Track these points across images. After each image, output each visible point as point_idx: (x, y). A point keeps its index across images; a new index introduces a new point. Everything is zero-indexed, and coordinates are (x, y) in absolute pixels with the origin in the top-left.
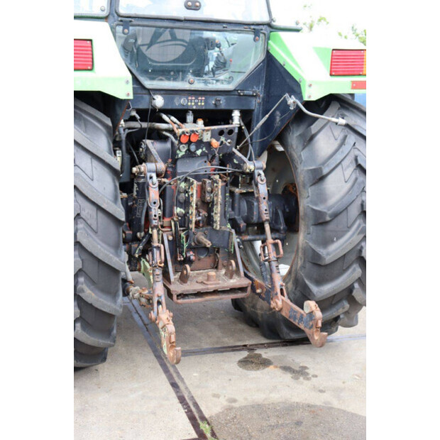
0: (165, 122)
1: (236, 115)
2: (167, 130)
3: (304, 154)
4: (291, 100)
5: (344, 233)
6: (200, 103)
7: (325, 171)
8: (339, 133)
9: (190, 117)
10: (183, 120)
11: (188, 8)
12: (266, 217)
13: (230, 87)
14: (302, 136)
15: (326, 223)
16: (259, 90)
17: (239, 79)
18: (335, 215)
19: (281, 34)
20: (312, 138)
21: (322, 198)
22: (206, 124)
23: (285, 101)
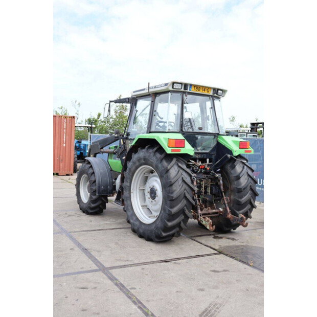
0: (191, 162)
1: (208, 160)
2: (192, 165)
3: (232, 172)
4: (229, 156)
5: (246, 194)
6: (200, 156)
7: (241, 176)
8: (242, 165)
9: (198, 161)
10: (196, 162)
11: (199, 129)
12: (223, 191)
13: (207, 151)
14: (231, 166)
15: (241, 191)
16: (214, 153)
17: (210, 149)
18: (244, 189)
19: (222, 136)
20: (235, 166)
21: (240, 184)
22: (202, 163)
23: (227, 156)
